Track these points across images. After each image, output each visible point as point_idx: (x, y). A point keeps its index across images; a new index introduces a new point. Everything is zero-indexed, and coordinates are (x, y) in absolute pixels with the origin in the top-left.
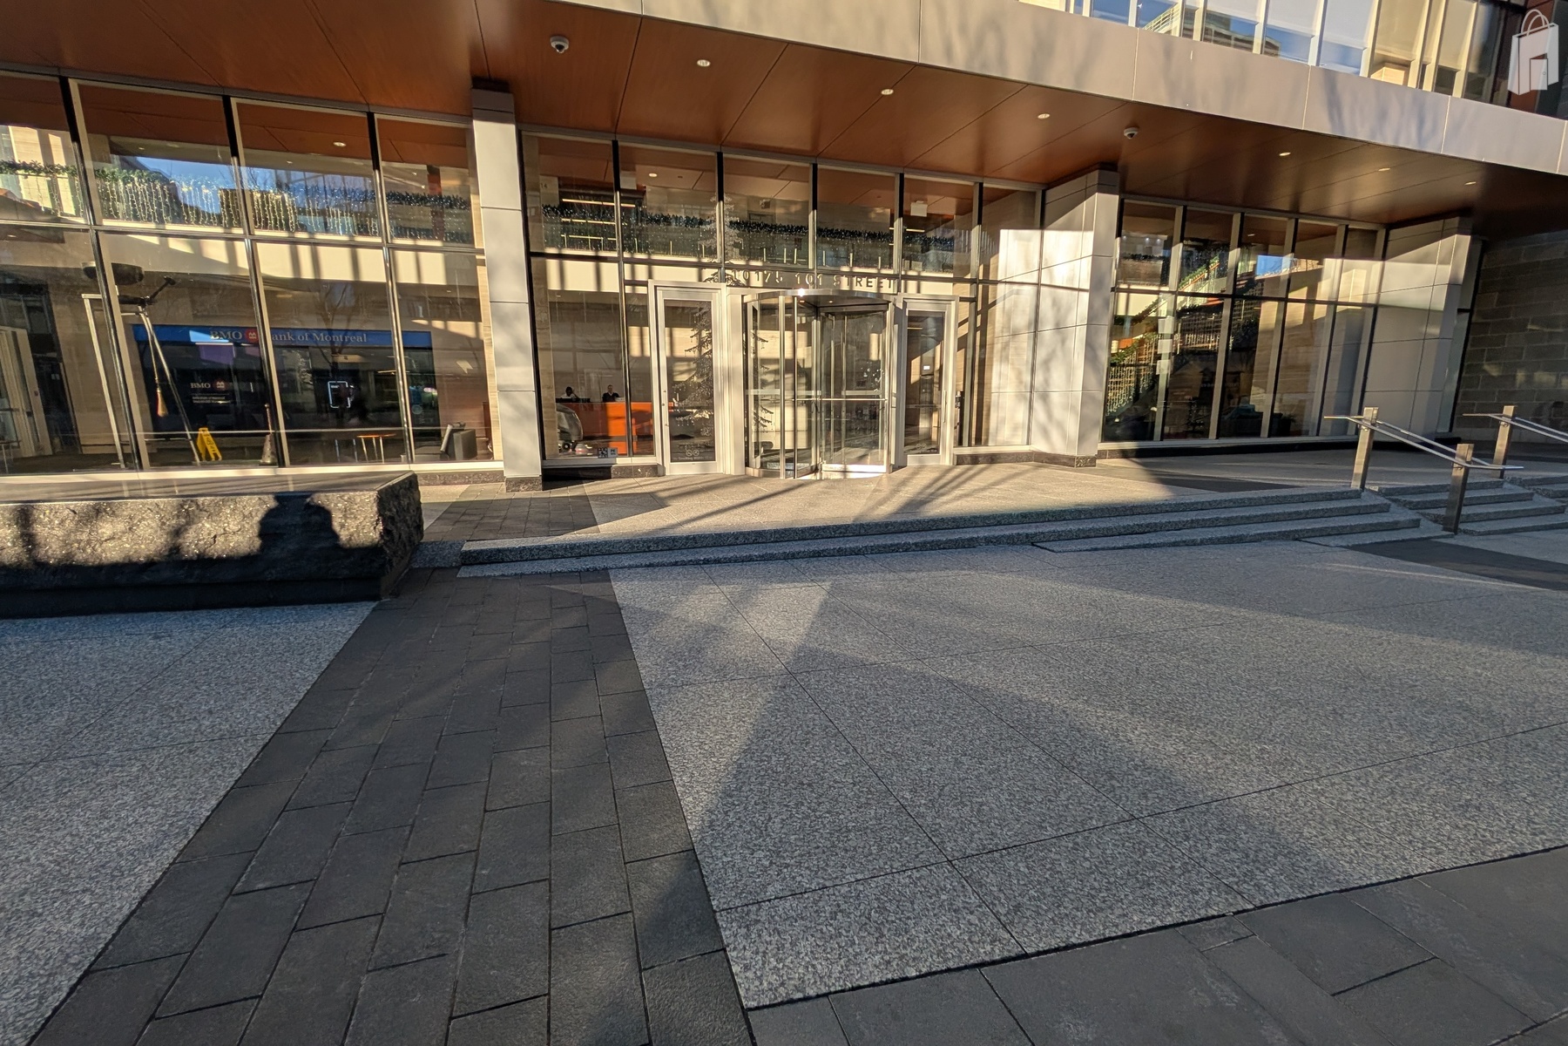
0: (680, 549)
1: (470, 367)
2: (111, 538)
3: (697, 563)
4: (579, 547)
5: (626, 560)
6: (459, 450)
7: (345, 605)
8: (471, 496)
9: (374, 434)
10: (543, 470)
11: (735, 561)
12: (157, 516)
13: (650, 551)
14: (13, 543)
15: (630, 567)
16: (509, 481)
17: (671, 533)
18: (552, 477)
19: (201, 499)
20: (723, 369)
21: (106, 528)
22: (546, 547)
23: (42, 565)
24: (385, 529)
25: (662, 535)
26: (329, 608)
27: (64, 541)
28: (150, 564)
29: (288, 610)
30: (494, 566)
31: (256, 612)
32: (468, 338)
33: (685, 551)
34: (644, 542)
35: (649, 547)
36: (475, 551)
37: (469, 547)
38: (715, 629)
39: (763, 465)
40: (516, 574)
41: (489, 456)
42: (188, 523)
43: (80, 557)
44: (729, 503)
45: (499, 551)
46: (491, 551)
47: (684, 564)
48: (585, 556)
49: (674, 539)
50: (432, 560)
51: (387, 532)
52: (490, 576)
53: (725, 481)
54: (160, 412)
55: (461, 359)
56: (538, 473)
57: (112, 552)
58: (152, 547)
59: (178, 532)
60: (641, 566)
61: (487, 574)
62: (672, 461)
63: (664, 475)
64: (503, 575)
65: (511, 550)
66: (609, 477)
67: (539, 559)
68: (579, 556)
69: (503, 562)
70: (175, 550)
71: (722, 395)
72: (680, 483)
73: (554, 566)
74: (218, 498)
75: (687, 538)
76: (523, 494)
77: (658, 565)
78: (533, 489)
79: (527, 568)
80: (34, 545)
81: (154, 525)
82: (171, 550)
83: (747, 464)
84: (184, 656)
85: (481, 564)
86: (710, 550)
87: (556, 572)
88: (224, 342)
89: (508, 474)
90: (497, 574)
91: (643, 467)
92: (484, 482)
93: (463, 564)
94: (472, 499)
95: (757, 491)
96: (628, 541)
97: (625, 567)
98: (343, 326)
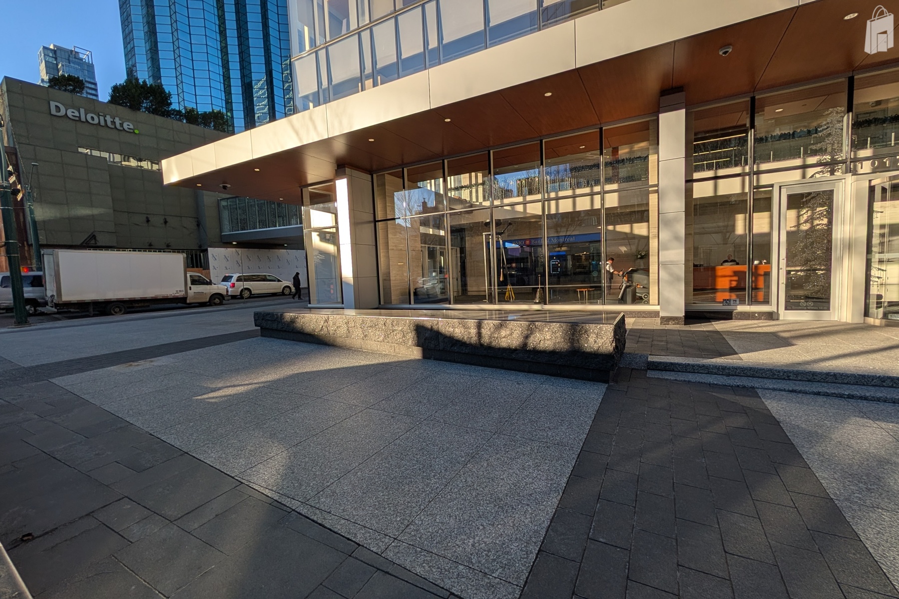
0: (819, 381)
1: (625, 249)
2: (504, 337)
3: (841, 396)
4: (729, 369)
5: (769, 384)
6: (629, 298)
7: (592, 383)
8: (639, 325)
9: (583, 288)
10: (686, 312)
11: (885, 401)
12: (521, 329)
13: (790, 380)
14: (475, 335)
15: (774, 389)
16: (662, 318)
17: (810, 368)
18: (692, 317)
19: (537, 323)
20: (843, 240)
21: (503, 333)
22: (704, 366)
23: (482, 345)
24: (616, 345)
25: (801, 368)
26: (584, 383)
27: (490, 337)
28: (515, 350)
29: (566, 380)
30: (668, 373)
31: (553, 378)
32: (626, 233)
33: (825, 385)
34: (785, 372)
35: (788, 377)
36: (656, 362)
37: (651, 359)
38: (888, 462)
39: (885, 315)
40: (685, 381)
41: (648, 303)
42: (531, 334)
43: (494, 344)
44: (857, 348)
45: (672, 364)
46: (666, 363)
47: (827, 395)
48: (733, 375)
49: (814, 374)
50: (630, 364)
51: (616, 347)
52: (667, 379)
53: (843, 327)
54: (501, 279)
55: (622, 245)
56: (682, 314)
57: (504, 343)
58: (518, 343)
59: (527, 337)
60: (784, 390)
61: (666, 378)
62: (786, 309)
63: (778, 319)
64: (676, 380)
65: (679, 365)
66: (731, 319)
67: (698, 373)
68: (728, 375)
69: (673, 371)
70: (525, 345)
71: (841, 259)
72: (796, 327)
73: (711, 379)
74: (544, 323)
75: (828, 374)
76: (671, 326)
77: (800, 392)
78: (678, 324)
79: (690, 377)
80: (481, 337)
81: (519, 333)
82: (523, 345)
83: (866, 314)
84: (530, 396)
85: (659, 370)
86: (853, 387)
87: (713, 384)
88: (517, 246)
89: (662, 314)
90: (672, 378)
91: (759, 313)
92: (644, 317)
93: (649, 369)
94: (641, 328)
95: (888, 339)
96: (771, 370)
97: (770, 389)
98: (564, 234)
